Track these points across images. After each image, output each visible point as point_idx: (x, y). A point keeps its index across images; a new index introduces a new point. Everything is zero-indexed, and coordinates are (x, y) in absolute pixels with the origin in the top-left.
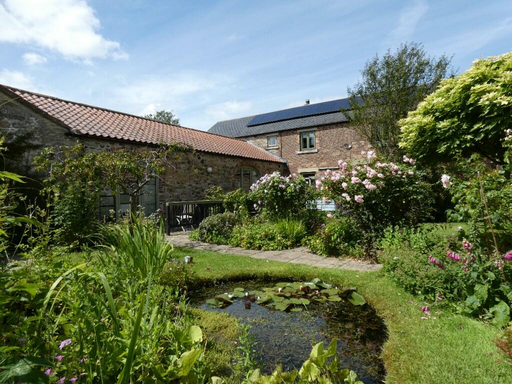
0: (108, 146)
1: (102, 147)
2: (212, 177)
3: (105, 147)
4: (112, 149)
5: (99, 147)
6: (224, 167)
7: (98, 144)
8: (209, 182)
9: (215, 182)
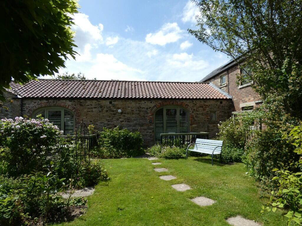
0: (38, 102)
1: (35, 103)
2: (124, 116)
3: (37, 103)
4: (41, 103)
5: (33, 103)
6: (138, 108)
7: (32, 101)
8: (121, 120)
9: (128, 119)
